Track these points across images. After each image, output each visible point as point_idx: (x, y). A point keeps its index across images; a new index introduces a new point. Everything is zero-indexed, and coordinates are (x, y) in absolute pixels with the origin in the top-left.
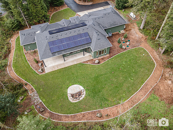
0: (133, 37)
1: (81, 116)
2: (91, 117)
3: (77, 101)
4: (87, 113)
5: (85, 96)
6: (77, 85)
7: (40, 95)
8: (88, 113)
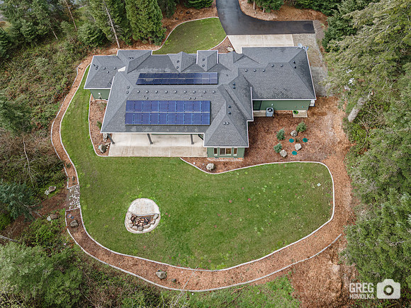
0: (320, 135)
1: (131, 263)
2: (147, 271)
3: (138, 232)
4: (143, 262)
5: (156, 229)
6: (151, 201)
7: (83, 196)
8: (145, 261)
